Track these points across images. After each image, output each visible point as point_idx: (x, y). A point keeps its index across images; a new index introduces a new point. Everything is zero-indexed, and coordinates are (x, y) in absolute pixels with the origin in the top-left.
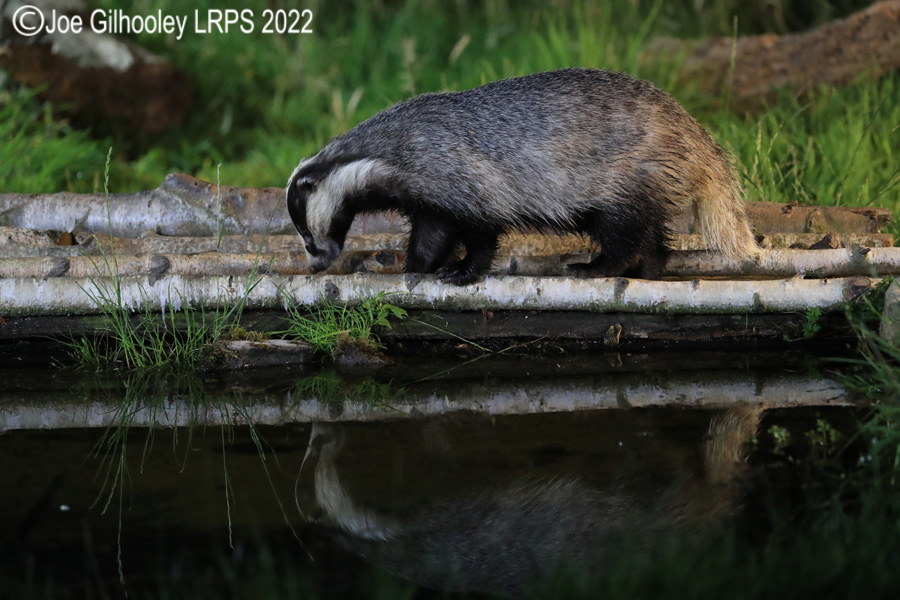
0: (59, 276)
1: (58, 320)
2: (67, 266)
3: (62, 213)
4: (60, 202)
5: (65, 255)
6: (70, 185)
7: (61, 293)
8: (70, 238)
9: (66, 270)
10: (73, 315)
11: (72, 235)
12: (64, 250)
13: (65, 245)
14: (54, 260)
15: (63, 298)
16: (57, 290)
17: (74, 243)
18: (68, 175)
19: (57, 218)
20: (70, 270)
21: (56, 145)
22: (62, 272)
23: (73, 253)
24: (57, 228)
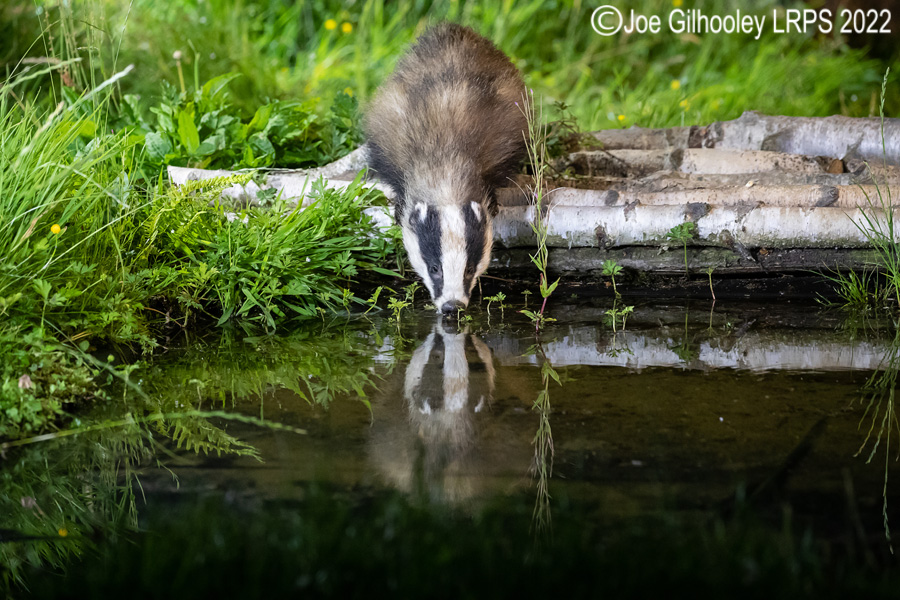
0: (827, 206)
1: (824, 254)
2: (836, 196)
3: (832, 137)
4: (831, 126)
5: (835, 183)
6: (844, 109)
7: (828, 225)
8: (840, 166)
9: (836, 200)
10: (841, 249)
11: (843, 162)
12: (834, 178)
13: (835, 173)
14: (823, 189)
15: (831, 229)
16: (825, 221)
17: (845, 170)
18: (842, 97)
19: (827, 143)
20: (839, 200)
21: (831, 63)
22: (831, 202)
23: (843, 183)
24: (828, 154)
